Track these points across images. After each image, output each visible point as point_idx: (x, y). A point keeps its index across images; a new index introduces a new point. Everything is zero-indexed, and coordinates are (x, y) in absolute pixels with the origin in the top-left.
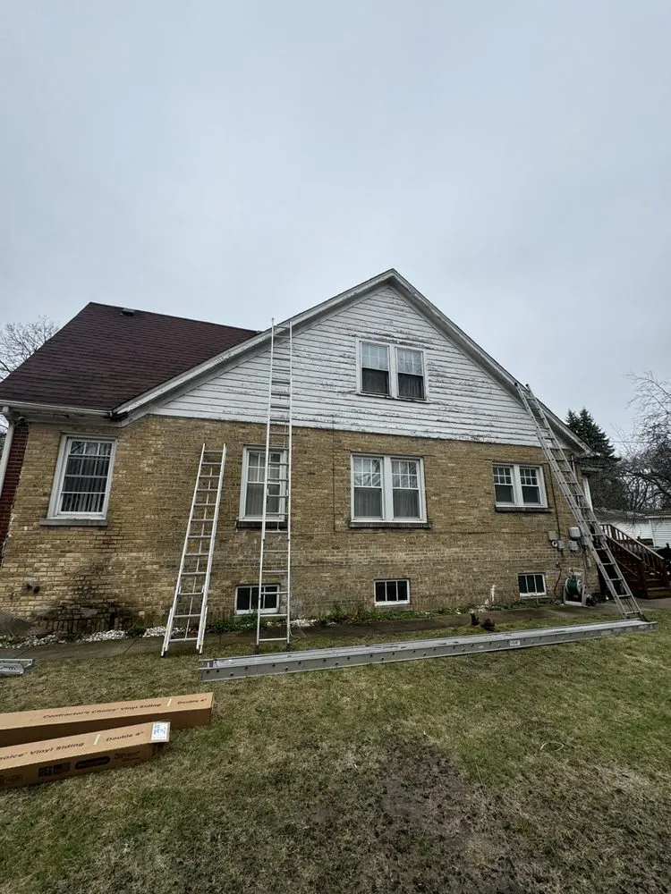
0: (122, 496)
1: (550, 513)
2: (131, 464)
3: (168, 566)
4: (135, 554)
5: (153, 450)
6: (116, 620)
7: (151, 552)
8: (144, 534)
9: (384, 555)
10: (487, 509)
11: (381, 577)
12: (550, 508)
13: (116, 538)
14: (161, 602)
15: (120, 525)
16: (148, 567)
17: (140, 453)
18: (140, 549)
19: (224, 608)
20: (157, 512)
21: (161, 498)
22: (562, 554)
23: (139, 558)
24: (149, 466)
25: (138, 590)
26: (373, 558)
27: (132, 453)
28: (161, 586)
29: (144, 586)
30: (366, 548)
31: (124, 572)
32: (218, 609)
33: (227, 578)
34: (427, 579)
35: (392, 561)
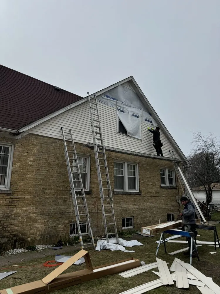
0: (18, 177)
1: (176, 189)
2: (22, 160)
3: (41, 214)
4: (25, 208)
5: (32, 153)
6: (17, 243)
7: (32, 207)
8: (29, 197)
9: (126, 206)
10: (158, 186)
11: (125, 216)
12: (176, 186)
13: (15, 200)
14: (38, 233)
15: (17, 193)
16: (32, 215)
17: (26, 154)
18: (28, 205)
19: (66, 234)
20: (35, 186)
21: (37, 179)
22: (180, 205)
23: (27, 210)
24: (31, 161)
25: (27, 227)
26: (122, 208)
27: (22, 154)
28: (38, 224)
29: (30, 225)
30: (119, 203)
31: (20, 218)
32: (63, 234)
33: (66, 219)
34: (139, 216)
35: (128, 209)
